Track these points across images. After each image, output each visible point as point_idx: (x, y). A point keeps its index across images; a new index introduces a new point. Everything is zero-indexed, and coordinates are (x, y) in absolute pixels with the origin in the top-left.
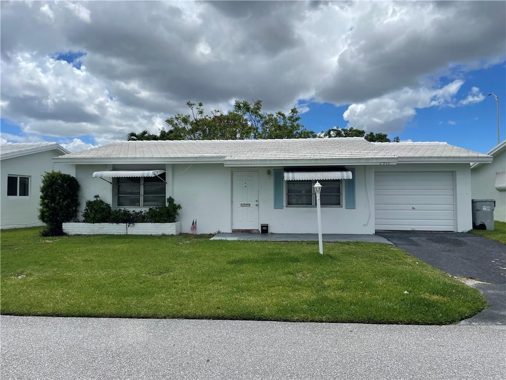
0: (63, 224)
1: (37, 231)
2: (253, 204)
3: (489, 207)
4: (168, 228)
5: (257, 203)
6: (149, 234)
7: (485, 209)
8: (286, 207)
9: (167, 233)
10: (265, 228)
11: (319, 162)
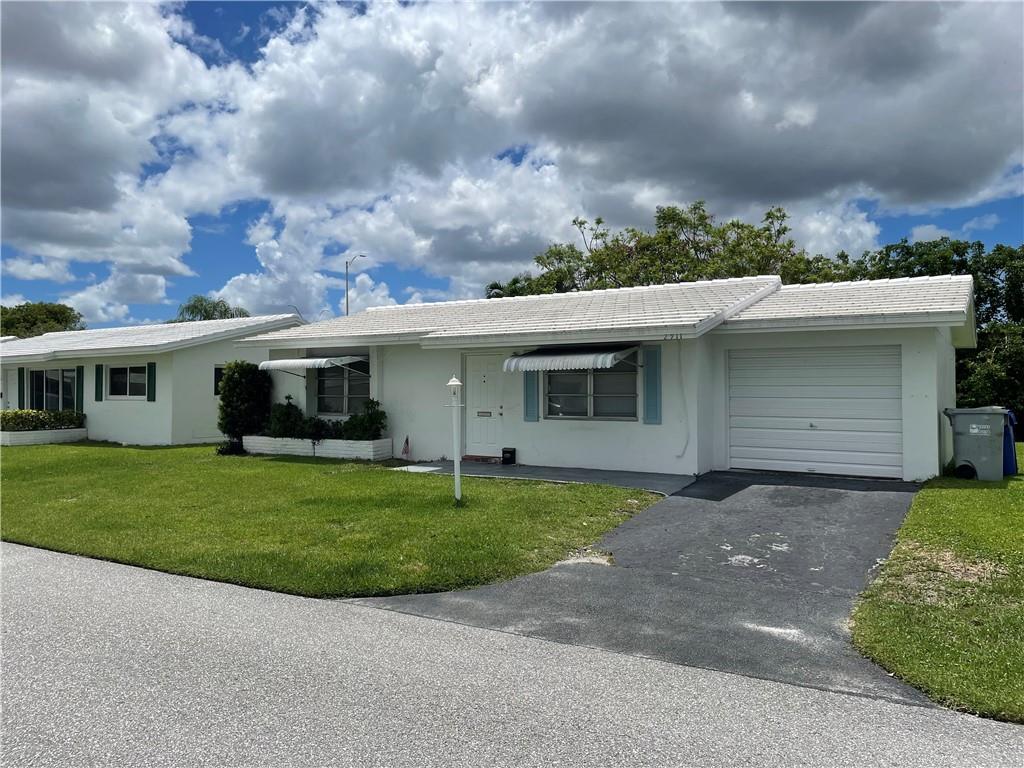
0: (244, 437)
1: (213, 448)
2: (495, 413)
3: (988, 427)
4: (364, 449)
5: (501, 411)
6: (341, 456)
7: (976, 431)
8: (545, 418)
9: (362, 457)
10: (508, 455)
11: (559, 337)
